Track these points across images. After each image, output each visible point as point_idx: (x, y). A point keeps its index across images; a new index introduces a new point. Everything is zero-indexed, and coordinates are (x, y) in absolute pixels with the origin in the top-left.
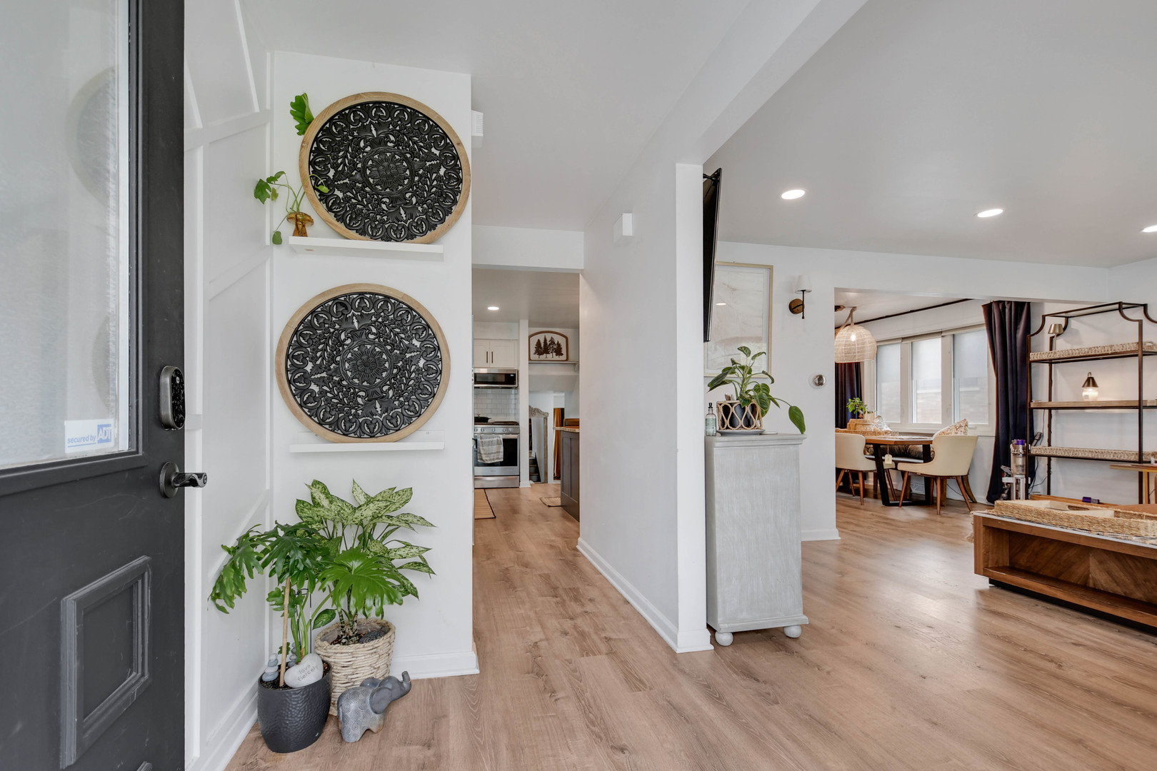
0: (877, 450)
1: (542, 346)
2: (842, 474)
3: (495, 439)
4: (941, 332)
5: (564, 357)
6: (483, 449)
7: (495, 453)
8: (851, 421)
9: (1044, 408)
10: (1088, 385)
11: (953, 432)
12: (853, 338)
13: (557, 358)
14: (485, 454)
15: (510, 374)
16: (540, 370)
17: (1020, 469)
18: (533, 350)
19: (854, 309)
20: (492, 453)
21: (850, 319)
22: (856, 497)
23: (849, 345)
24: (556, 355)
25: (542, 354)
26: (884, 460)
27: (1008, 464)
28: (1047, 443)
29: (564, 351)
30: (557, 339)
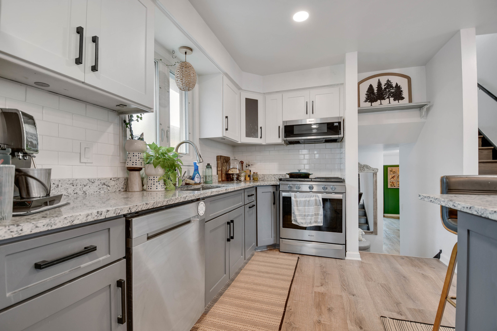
1: (375, 91)
3: (313, 199)
5: (405, 102)
6: (298, 210)
7: (312, 216)
13: (394, 103)
14: (300, 215)
15: (333, 123)
16: (371, 119)
18: (363, 97)
20: (308, 215)
24: (395, 100)
25: (376, 101)
29: (405, 94)
30: (394, 80)
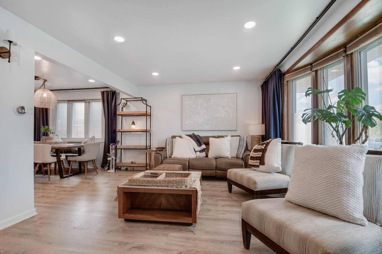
0: (57, 152)
2: (38, 166)
4: (85, 100)
8: (43, 138)
9: (120, 132)
10: (133, 124)
11: (90, 141)
12: (45, 95)
17: (114, 154)
19: (45, 81)
21: (43, 86)
22: (46, 176)
23: (43, 99)
26: (61, 156)
27: (109, 153)
28: (121, 144)
